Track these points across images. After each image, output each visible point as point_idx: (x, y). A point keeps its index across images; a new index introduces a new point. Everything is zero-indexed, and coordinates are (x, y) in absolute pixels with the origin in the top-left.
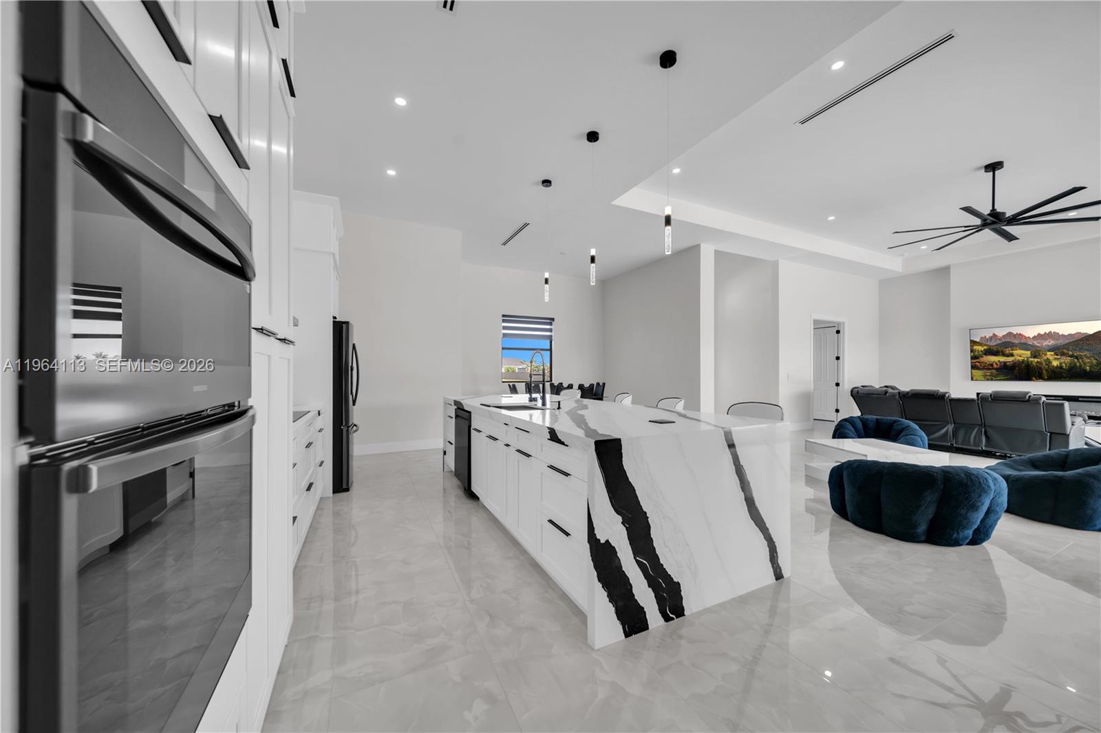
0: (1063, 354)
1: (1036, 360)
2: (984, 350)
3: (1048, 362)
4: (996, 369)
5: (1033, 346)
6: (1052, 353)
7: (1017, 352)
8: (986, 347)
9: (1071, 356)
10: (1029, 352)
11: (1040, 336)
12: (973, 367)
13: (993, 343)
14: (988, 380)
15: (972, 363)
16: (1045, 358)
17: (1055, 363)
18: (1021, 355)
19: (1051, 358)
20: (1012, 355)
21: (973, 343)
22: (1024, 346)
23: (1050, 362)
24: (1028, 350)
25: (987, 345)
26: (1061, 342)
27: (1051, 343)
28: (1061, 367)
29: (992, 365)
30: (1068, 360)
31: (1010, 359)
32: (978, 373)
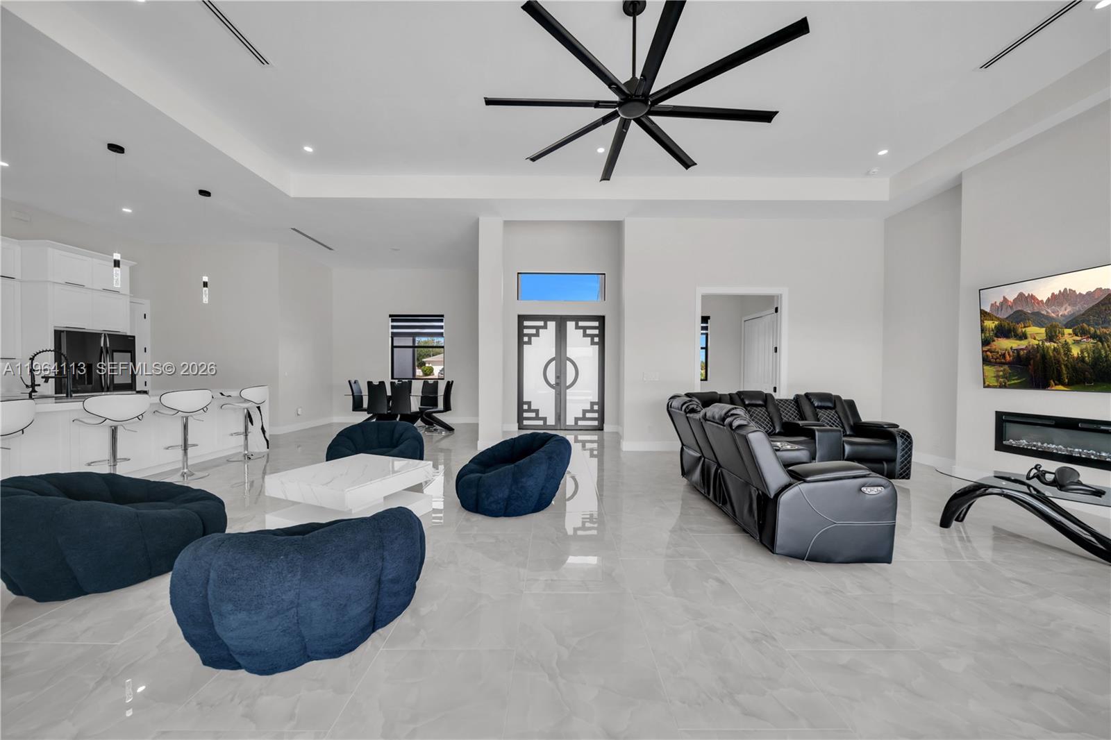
0: (1084, 333)
1: (1053, 345)
2: (995, 327)
3: (1066, 346)
4: (1009, 364)
5: (1048, 317)
6: (1070, 331)
7: (1032, 330)
8: (996, 323)
9: (1094, 336)
10: (1043, 330)
11: (1056, 299)
12: (986, 361)
13: (1004, 315)
14: (1001, 387)
15: (983, 351)
16: (1062, 340)
17: (1075, 351)
18: (1036, 334)
19: (1070, 340)
20: (1024, 337)
21: (984, 315)
22: (1039, 319)
23: (1069, 350)
24: (1043, 327)
25: (998, 319)
26: (1081, 308)
27: (1066, 311)
28: (1082, 359)
29: (1004, 355)
30: (1089, 343)
31: (1022, 344)
32: (991, 371)
